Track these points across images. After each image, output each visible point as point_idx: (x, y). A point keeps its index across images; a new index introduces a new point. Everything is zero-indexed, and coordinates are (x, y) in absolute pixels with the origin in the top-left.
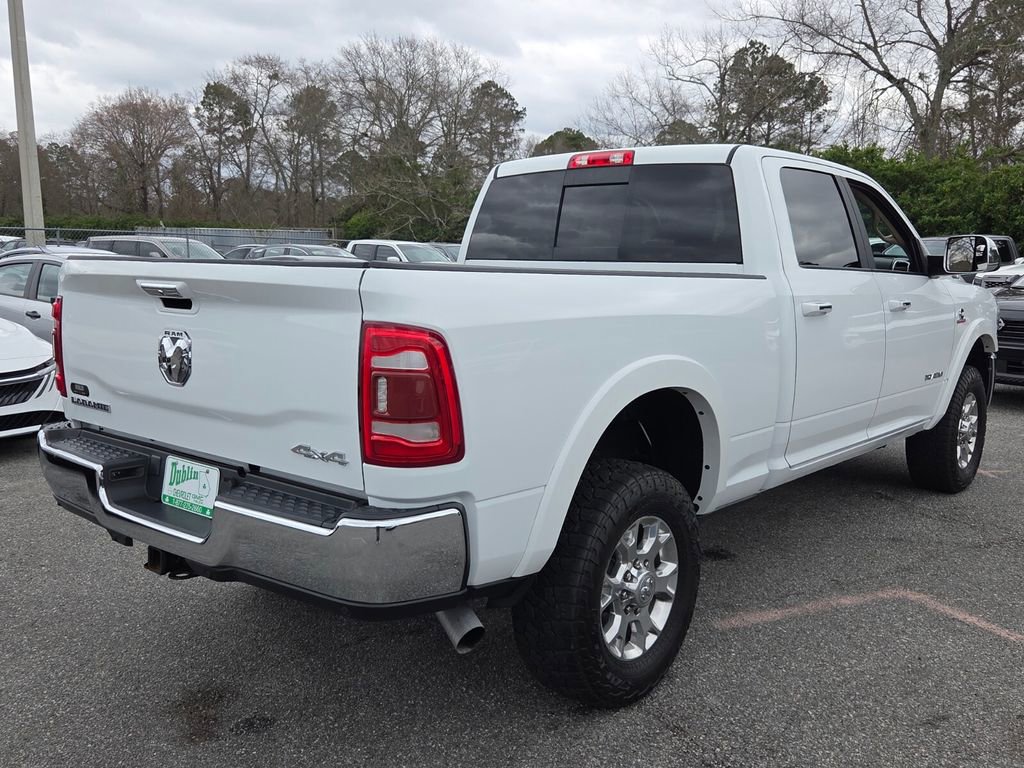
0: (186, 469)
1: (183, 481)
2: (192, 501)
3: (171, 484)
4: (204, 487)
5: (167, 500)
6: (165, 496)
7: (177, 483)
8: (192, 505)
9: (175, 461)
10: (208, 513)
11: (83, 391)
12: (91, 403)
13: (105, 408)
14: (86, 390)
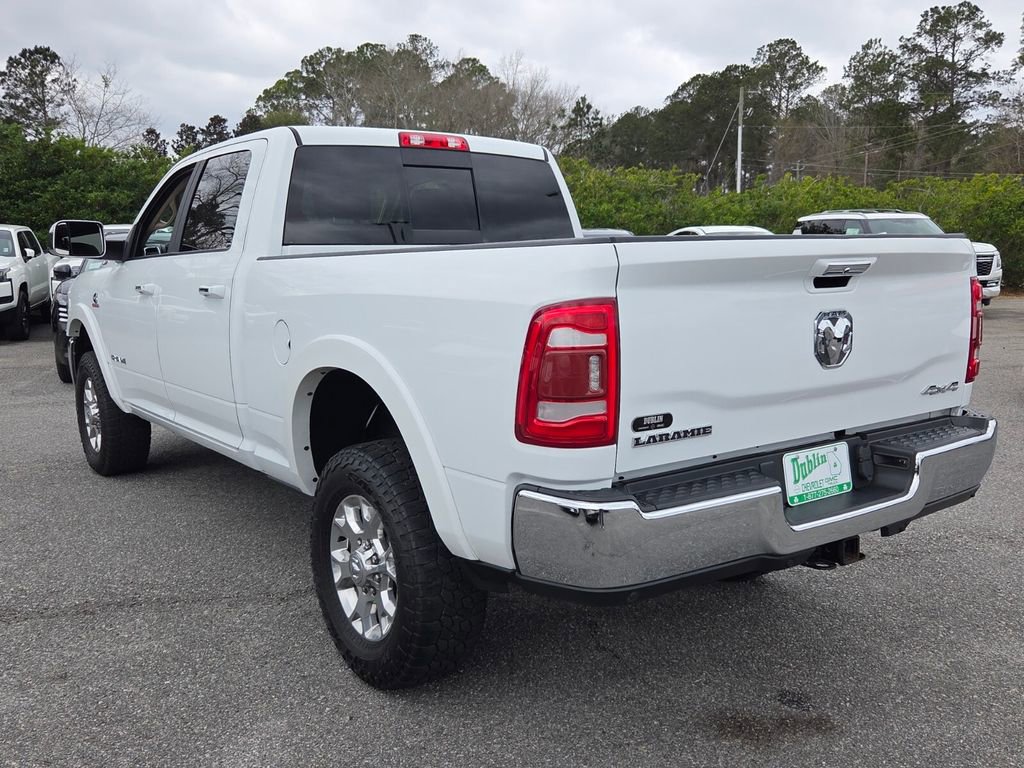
0: (811, 458)
1: (810, 472)
2: (826, 485)
3: (796, 481)
4: (835, 466)
5: (796, 500)
6: (792, 498)
7: (804, 477)
8: (827, 489)
9: (794, 457)
10: (845, 487)
11: (660, 423)
12: (678, 433)
13: (706, 431)
14: (667, 419)
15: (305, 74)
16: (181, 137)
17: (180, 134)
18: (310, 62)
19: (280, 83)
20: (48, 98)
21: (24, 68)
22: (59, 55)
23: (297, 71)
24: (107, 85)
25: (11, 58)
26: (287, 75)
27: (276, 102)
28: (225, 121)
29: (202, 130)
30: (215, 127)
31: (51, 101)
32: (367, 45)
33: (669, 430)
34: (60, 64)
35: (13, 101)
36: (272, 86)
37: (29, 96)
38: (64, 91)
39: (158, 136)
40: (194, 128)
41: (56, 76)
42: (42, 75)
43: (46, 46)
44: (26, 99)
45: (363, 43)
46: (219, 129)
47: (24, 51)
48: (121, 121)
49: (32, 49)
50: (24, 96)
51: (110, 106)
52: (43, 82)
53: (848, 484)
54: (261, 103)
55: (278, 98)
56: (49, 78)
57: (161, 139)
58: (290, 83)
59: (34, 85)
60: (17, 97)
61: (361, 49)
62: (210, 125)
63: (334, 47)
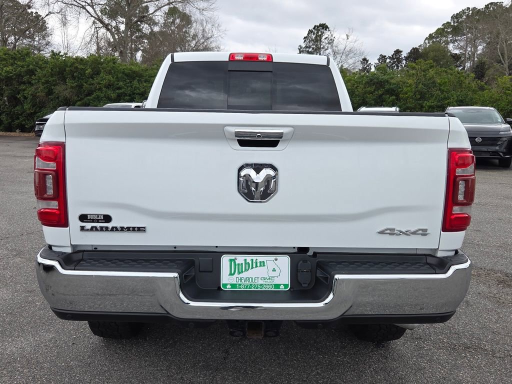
0: (249, 261)
1: (246, 270)
2: (261, 282)
3: (231, 274)
4: (274, 270)
5: (229, 286)
6: (225, 285)
7: (239, 273)
8: (262, 285)
9: (232, 258)
10: (282, 287)
11: (102, 220)
12: (116, 228)
13: (140, 229)
14: (108, 219)
15: (452, 24)
16: (379, 61)
17: (379, 60)
18: (456, 17)
19: (439, 29)
20: (322, 47)
21: (314, 34)
22: (329, 26)
23: (448, 23)
24: (348, 39)
25: (310, 30)
26: (443, 25)
27: (435, 40)
28: (401, 52)
29: (390, 57)
30: (396, 55)
31: (323, 48)
32: (491, 4)
33: (110, 225)
34: (329, 30)
35: (307, 49)
36: (434, 32)
37: (314, 47)
38: (329, 43)
39: (367, 61)
40: (386, 56)
41: (327, 36)
42: (321, 36)
43: (324, 23)
44: (313, 48)
45: (489, 3)
46: (398, 56)
47: (315, 26)
48: (351, 55)
49: (318, 25)
50: (312, 46)
51: (348, 49)
52: (321, 39)
53: (286, 286)
54: (427, 41)
55: (436, 38)
56: (324, 38)
57: (369, 62)
58: (443, 29)
59: (317, 41)
60: (310, 47)
61: (487, 6)
62: (394, 54)
63: (471, 7)
